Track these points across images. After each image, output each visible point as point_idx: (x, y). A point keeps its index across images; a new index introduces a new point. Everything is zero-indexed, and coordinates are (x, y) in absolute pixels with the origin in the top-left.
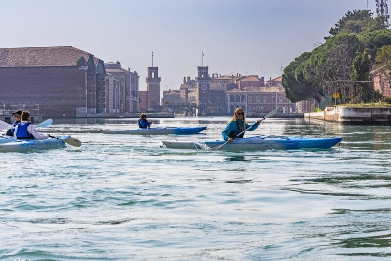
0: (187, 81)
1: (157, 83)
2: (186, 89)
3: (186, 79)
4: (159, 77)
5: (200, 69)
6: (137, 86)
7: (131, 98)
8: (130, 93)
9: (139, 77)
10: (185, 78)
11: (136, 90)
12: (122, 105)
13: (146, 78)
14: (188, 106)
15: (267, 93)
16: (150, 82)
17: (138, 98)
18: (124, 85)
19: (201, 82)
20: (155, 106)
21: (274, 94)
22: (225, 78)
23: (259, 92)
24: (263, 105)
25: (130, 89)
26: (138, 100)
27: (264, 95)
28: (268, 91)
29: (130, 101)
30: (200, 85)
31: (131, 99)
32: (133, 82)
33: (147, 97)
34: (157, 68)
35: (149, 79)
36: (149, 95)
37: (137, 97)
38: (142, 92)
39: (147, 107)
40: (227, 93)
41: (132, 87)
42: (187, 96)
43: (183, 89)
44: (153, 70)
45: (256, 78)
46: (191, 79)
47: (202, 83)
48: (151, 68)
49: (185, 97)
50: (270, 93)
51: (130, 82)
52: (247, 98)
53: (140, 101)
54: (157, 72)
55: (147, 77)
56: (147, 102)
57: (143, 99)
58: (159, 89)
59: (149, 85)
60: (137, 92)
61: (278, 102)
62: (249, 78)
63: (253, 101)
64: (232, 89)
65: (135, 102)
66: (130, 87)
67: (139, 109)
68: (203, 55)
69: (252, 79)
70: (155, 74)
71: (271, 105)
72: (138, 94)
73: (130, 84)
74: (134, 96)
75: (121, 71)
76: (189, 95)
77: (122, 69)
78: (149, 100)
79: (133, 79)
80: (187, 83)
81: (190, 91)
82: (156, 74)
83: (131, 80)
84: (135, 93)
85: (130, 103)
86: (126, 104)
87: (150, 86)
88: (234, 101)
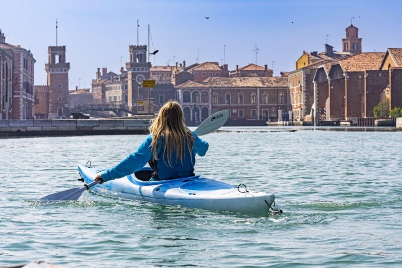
0: (102, 75)
1: (64, 72)
2: (103, 86)
3: (101, 71)
4: (67, 62)
5: (133, 48)
6: (32, 77)
7: (23, 94)
8: (21, 85)
9: (35, 61)
10: (99, 69)
11: (29, 82)
12: (7, 105)
13: (46, 65)
14: (114, 110)
15: (243, 87)
16: (53, 71)
17: (33, 96)
18: (10, 66)
19: (134, 70)
20: (60, 110)
21: (255, 89)
22: (158, 69)
23: (230, 86)
24: (237, 108)
25: (21, 78)
26: (34, 100)
27: (239, 91)
28: (245, 85)
29: (21, 100)
30: (133, 75)
31: (22, 96)
32: (26, 67)
33: (48, 94)
34: (64, 47)
35: (51, 66)
36: (51, 92)
37: (32, 94)
38: (40, 87)
39: (48, 112)
40: (179, 89)
41: (24, 75)
42: (104, 96)
43: (98, 85)
44: (58, 51)
45: (215, 66)
46: (108, 72)
47: (136, 71)
48: (54, 47)
49: (101, 97)
50: (248, 87)
51: (22, 66)
52: (210, 96)
53: (37, 102)
54: (64, 54)
55: (47, 62)
56: (48, 102)
57: (41, 99)
58: (68, 82)
59: (51, 75)
60: (32, 86)
61: (261, 102)
62: (205, 66)
63: (221, 100)
64: (185, 81)
65: (30, 102)
66: (21, 75)
67: (36, 115)
68: (139, 26)
69: (211, 68)
70: (60, 57)
71: (251, 107)
72: (34, 88)
73: (21, 69)
74: (27, 91)
75: (6, 47)
76: (108, 94)
77: (7, 44)
78: (50, 100)
79: (25, 62)
80: (102, 77)
81: (110, 89)
82: (62, 58)
83: (22, 62)
84: (29, 87)
85: (21, 103)
86: (15, 105)
87: (52, 77)
88: (190, 102)
